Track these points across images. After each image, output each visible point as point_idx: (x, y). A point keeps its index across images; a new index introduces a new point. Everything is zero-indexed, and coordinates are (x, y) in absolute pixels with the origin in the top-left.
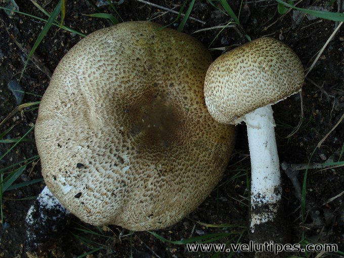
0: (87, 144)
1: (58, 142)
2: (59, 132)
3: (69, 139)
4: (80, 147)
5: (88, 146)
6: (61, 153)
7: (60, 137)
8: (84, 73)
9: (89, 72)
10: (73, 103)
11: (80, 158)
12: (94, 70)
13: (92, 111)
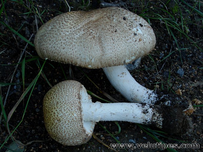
0: (112, 17)
1: (114, 32)
2: (108, 31)
3: (111, 26)
4: (114, 20)
5: (113, 16)
6: (120, 29)
7: (111, 31)
8: (71, 28)
9: (70, 25)
10: (90, 29)
11: (120, 19)
12: (68, 24)
13: (92, 19)
